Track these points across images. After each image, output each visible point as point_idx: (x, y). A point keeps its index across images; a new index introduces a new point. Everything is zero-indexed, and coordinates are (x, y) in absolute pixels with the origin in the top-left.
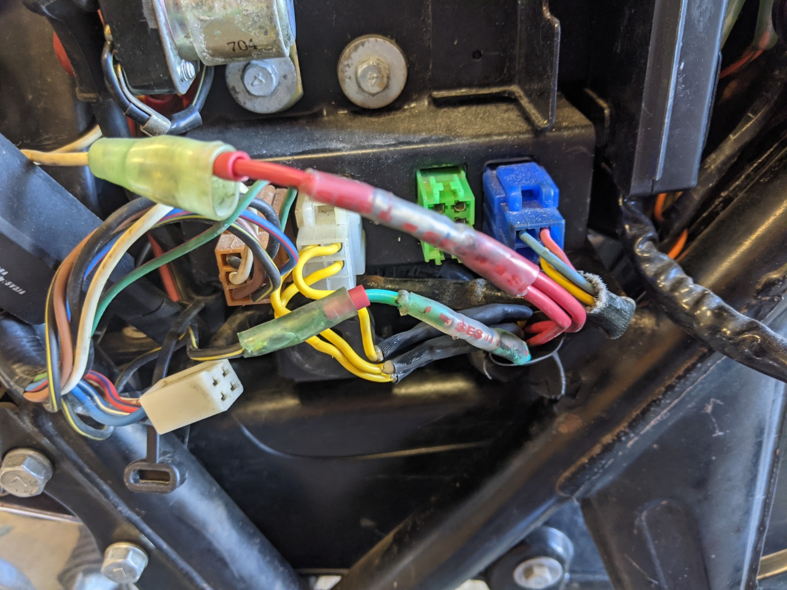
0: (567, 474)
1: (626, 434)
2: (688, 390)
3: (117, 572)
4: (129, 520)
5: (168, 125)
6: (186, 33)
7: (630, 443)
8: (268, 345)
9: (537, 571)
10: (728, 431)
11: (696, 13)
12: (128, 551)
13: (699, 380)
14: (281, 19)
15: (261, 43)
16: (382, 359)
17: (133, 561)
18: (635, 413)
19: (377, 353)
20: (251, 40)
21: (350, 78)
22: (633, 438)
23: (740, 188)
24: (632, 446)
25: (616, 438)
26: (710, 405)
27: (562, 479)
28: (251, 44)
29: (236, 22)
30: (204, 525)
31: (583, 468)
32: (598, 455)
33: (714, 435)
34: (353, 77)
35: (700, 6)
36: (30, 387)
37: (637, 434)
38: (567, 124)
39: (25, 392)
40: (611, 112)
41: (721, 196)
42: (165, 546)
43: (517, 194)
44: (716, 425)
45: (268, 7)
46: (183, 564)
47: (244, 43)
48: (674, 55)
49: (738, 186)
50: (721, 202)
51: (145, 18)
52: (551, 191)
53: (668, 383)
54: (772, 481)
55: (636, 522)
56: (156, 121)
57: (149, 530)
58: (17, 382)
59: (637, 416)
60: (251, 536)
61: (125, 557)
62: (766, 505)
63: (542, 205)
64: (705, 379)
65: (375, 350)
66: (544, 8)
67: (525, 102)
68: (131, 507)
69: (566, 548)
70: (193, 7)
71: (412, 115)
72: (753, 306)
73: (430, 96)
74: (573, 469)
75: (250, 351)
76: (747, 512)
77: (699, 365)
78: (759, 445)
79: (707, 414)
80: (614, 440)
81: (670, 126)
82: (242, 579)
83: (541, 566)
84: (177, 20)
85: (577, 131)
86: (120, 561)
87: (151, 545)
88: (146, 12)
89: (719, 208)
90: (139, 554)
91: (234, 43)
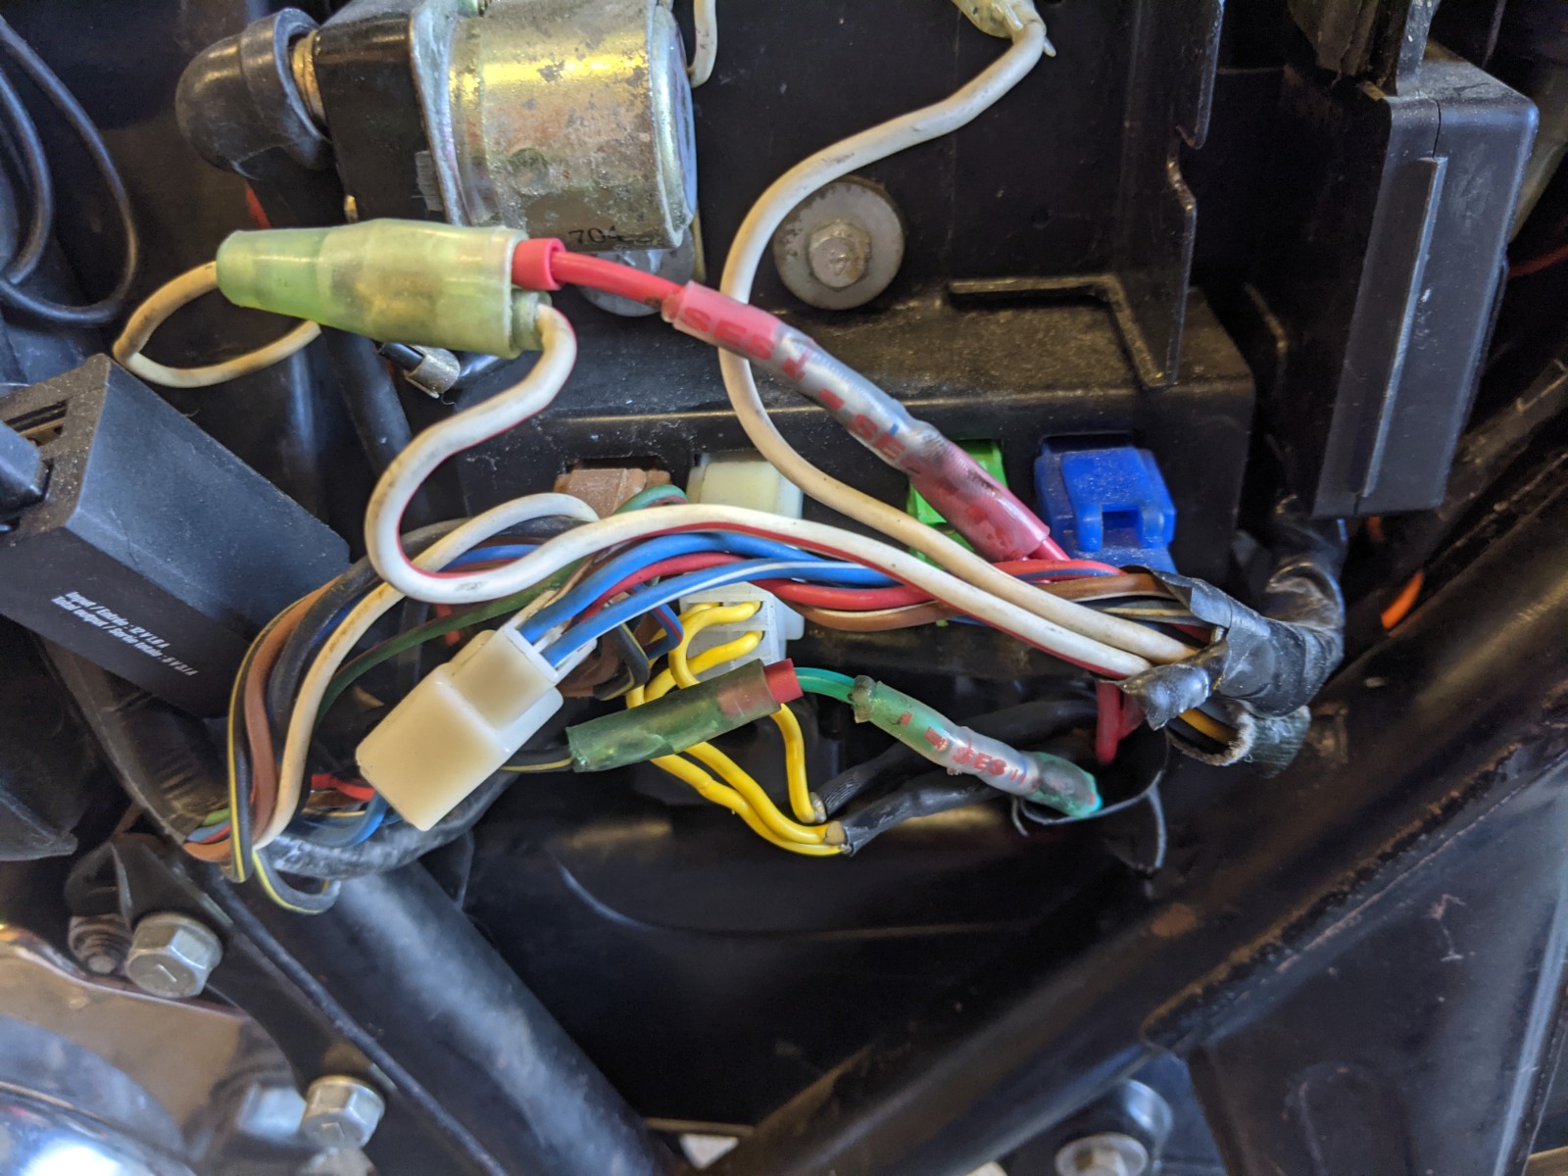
0: (1162, 1010)
1: (1277, 950)
2: (1400, 878)
3: (328, 1129)
4: (355, 1043)
5: (456, 372)
6: (493, 212)
7: (1284, 966)
8: (615, 755)
9: (1099, 1158)
10: (1472, 953)
11: (1458, 202)
12: (349, 1092)
13: (1422, 862)
14: (670, 193)
15: (630, 233)
16: (823, 818)
17: (359, 1112)
18: (1297, 914)
19: (815, 809)
20: (613, 228)
21: (795, 254)
22: (1289, 957)
23: (1533, 498)
24: (1289, 970)
25: (1257, 956)
26: (1440, 904)
27: (1150, 1020)
28: (613, 234)
29: (586, 200)
30: (489, 1054)
31: (1190, 1004)
32: (1221, 982)
33: (1447, 959)
34: (800, 251)
35: (1466, 191)
36: (197, 835)
37: (1298, 951)
38: (1202, 368)
39: (187, 841)
40: (1289, 347)
41: (1494, 511)
42: (416, 1088)
43: (1094, 519)
44: (1450, 942)
45: (646, 177)
46: (447, 1120)
47: (600, 232)
48: (1411, 278)
49: (1528, 493)
50: (1493, 522)
51: (420, 193)
52: (1159, 515)
53: (1363, 864)
54: (1554, 1041)
55: (1289, 1100)
56: (433, 365)
57: (389, 1061)
58: (173, 824)
59: (1301, 918)
60: (572, 1072)
61: (344, 1104)
62: (1538, 1083)
63: (1138, 542)
64: (1433, 860)
65: (812, 802)
66: (1171, 165)
67: (1125, 317)
68: (359, 1021)
69: (1157, 1118)
70: (510, 173)
71: (910, 324)
72: (1534, 738)
73: (947, 287)
74: (1173, 1003)
75: (583, 763)
76: (1502, 1098)
77: (1423, 837)
78: (1532, 980)
79: (1434, 921)
80: (1253, 960)
81: (1396, 401)
82: (552, 1149)
83: (1109, 1149)
84: (480, 191)
85: (1219, 387)
86: (335, 1110)
87: (391, 1085)
88: (422, 182)
89: (1490, 531)
90: (369, 1099)
91: (582, 231)
